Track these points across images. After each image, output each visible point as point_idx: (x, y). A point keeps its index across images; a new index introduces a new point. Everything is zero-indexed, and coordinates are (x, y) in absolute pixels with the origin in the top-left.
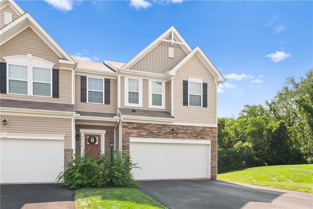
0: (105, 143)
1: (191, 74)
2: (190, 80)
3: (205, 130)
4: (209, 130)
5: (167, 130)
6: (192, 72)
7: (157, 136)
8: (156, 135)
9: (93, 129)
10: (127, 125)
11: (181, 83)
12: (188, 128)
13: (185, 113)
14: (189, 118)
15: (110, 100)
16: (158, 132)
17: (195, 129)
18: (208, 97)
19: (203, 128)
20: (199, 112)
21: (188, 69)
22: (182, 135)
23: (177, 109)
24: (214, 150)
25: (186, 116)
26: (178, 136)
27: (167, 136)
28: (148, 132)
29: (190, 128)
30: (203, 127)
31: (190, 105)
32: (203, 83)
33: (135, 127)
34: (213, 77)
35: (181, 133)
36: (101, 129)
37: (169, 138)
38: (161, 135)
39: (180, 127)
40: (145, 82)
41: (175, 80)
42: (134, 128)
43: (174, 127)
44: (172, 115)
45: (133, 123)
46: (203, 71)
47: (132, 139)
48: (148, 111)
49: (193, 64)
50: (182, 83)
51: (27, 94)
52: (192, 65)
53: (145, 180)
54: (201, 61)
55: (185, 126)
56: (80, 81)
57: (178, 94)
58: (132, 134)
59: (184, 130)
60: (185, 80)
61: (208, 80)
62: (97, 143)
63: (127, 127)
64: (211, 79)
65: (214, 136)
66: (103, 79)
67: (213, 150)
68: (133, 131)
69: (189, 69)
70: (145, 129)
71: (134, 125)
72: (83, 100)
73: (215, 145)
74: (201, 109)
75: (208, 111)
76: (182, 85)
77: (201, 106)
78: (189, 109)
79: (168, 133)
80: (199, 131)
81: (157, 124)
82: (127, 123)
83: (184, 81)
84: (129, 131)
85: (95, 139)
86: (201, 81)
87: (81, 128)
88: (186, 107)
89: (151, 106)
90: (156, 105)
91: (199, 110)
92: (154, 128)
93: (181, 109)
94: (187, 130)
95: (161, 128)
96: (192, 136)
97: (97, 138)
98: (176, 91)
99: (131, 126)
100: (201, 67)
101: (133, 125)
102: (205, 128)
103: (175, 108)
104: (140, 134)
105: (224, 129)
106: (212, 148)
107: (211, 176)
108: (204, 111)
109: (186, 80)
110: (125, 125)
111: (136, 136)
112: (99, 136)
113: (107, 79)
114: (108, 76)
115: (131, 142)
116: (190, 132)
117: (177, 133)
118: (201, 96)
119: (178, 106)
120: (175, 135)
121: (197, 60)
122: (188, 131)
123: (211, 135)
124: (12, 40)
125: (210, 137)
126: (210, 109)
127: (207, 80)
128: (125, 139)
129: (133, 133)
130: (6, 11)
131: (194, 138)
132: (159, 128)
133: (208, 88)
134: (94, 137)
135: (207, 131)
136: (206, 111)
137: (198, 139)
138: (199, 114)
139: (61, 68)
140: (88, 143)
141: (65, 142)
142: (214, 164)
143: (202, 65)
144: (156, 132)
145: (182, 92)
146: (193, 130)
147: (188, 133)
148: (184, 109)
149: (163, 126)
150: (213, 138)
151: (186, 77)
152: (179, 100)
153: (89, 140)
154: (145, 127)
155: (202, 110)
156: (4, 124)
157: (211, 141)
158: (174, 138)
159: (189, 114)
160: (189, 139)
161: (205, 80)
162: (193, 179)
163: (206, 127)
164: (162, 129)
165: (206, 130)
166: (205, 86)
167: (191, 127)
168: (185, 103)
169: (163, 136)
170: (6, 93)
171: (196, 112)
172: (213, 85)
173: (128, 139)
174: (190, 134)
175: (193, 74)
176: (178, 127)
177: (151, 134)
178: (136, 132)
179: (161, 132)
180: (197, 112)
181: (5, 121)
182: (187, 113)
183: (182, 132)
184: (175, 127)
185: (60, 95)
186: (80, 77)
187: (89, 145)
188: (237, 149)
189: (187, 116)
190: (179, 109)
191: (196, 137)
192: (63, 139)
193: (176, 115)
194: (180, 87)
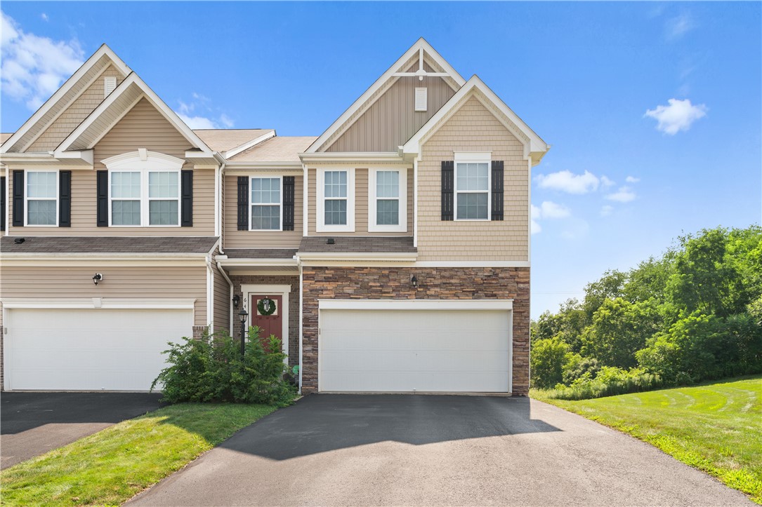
0: (289, 311)
1: (462, 143)
2: (459, 158)
3: (497, 275)
4: (507, 275)
5: (402, 281)
6: (465, 138)
7: (379, 294)
8: (376, 292)
9: (267, 283)
10: (314, 273)
11: (436, 169)
12: (453, 273)
13: (445, 239)
14: (457, 249)
15: (295, 222)
16: (381, 286)
17: (471, 274)
18: (505, 194)
19: (491, 271)
20: (484, 234)
21: (453, 133)
22: (438, 289)
23: (427, 229)
24: (521, 324)
25: (448, 244)
26: (428, 292)
27: (401, 293)
28: (359, 286)
29: (459, 273)
30: (492, 268)
31: (458, 218)
32: (493, 162)
33: (331, 276)
34: (519, 144)
35: (436, 286)
36: (281, 284)
37: (407, 297)
38: (389, 293)
39: (434, 272)
40: (362, 174)
41: (422, 164)
42: (327, 280)
43: (417, 271)
44: (415, 245)
45: (327, 268)
46: (491, 133)
47: (323, 304)
48: (365, 239)
49: (466, 118)
50: (440, 168)
51: (140, 224)
52: (463, 123)
53: (351, 393)
54: (488, 108)
55: (445, 269)
56: (237, 188)
57: (430, 194)
58: (324, 292)
59: (444, 277)
60: (445, 159)
61: (507, 153)
62: (275, 313)
63: (313, 277)
64: (514, 148)
65: (520, 289)
66: (279, 179)
67: (519, 323)
68: (325, 286)
69: (458, 133)
70: (351, 280)
71: (329, 274)
72: (243, 225)
73: (524, 312)
74: (488, 224)
75: (506, 228)
76: (439, 174)
77: (487, 218)
78: (457, 228)
79: (404, 287)
80: (482, 279)
81: (379, 268)
82: (314, 268)
83: (443, 162)
84: (318, 285)
85: (272, 304)
86: (487, 158)
87: (244, 283)
88: (449, 223)
89: (374, 228)
90: (386, 223)
91: (481, 229)
92: (371, 277)
93: (438, 229)
94: (451, 277)
95: (387, 276)
96: (463, 291)
97: (276, 302)
98: (423, 188)
99: (321, 275)
100: (488, 123)
101: (325, 274)
102: (498, 271)
103: (423, 229)
104: (341, 291)
105: (721, 261)
106: (517, 318)
107: (513, 387)
108: (495, 228)
109: (449, 159)
110: (309, 273)
111: (333, 296)
112: (280, 298)
113: (289, 177)
114: (290, 170)
115: (321, 310)
116: (457, 281)
117: (426, 287)
118: (487, 194)
119: (429, 224)
120: (422, 289)
121: (476, 108)
122: (453, 281)
123: (513, 286)
124: (117, 127)
125: (510, 292)
126: (512, 223)
127: (503, 153)
128: (309, 303)
129: (327, 290)
130: (107, 75)
131: (467, 296)
132: (384, 276)
133: (505, 173)
134: (270, 300)
135: (503, 278)
136: (500, 228)
137: (479, 298)
138: (481, 238)
139: (196, 167)
140: (259, 314)
141: (195, 313)
142: (521, 358)
143: (490, 118)
144: (376, 286)
145: (440, 188)
146: (465, 277)
147: (452, 284)
148: (442, 229)
149: (394, 272)
150: (518, 295)
151: (448, 153)
152: (432, 209)
153: (261, 307)
154: (352, 276)
155: (490, 229)
156: (96, 283)
157: (514, 302)
158: (419, 296)
159: (455, 239)
160: (455, 298)
161: (498, 153)
162: (465, 394)
163: (499, 268)
164: (391, 278)
165: (500, 275)
166: (498, 168)
167: (462, 270)
168: (447, 215)
169: (393, 295)
170: (107, 225)
171: (473, 234)
172: (521, 163)
173: (316, 303)
174: (457, 288)
175: (467, 143)
176: (428, 272)
177: (367, 291)
178: (331, 288)
179: (389, 284)
180: (478, 233)
181: (98, 277)
182: (450, 239)
183: (437, 282)
184: (420, 271)
185: (194, 221)
186: (237, 180)
187: (260, 317)
188: (755, 316)
189: (452, 243)
190: (432, 229)
191: (473, 293)
192: (192, 306)
193: (424, 244)
194: (435, 178)
